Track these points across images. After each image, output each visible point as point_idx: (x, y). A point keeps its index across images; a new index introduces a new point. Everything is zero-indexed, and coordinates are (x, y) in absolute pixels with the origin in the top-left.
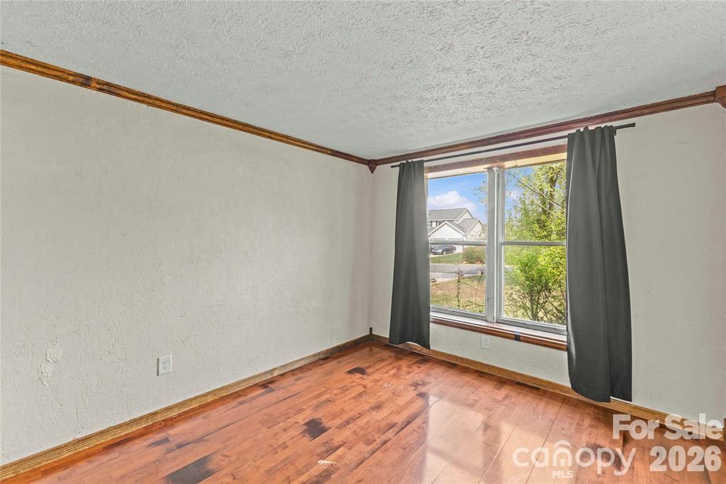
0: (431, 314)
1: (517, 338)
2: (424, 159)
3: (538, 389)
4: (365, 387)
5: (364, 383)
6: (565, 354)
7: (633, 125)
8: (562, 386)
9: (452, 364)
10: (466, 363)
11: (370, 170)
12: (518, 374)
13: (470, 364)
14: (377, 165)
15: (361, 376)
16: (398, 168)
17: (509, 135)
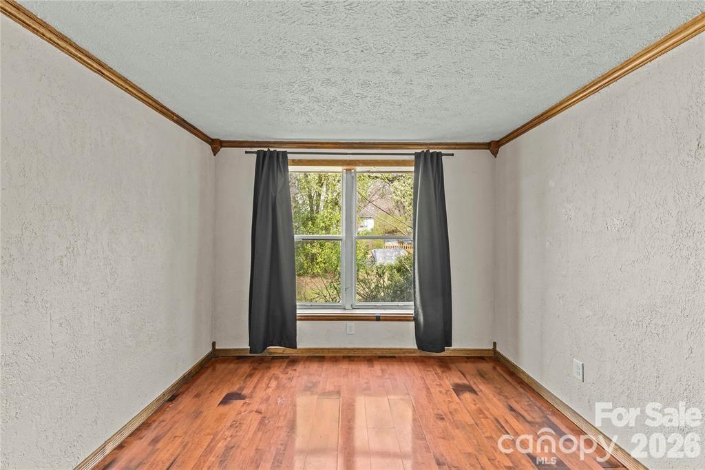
0: (298, 311)
1: (378, 319)
2: (288, 150)
3: (394, 357)
4: (258, 412)
5: (255, 407)
6: (413, 324)
7: (453, 155)
8: (410, 349)
9: (320, 357)
10: (333, 352)
11: (213, 150)
12: (379, 349)
13: (336, 352)
14: (222, 146)
15: (243, 401)
16: (255, 155)
17: (370, 144)
